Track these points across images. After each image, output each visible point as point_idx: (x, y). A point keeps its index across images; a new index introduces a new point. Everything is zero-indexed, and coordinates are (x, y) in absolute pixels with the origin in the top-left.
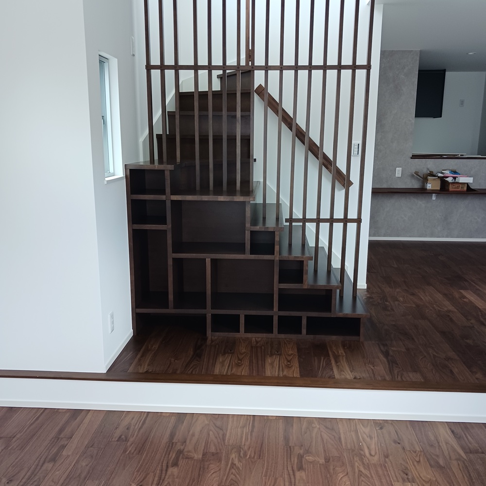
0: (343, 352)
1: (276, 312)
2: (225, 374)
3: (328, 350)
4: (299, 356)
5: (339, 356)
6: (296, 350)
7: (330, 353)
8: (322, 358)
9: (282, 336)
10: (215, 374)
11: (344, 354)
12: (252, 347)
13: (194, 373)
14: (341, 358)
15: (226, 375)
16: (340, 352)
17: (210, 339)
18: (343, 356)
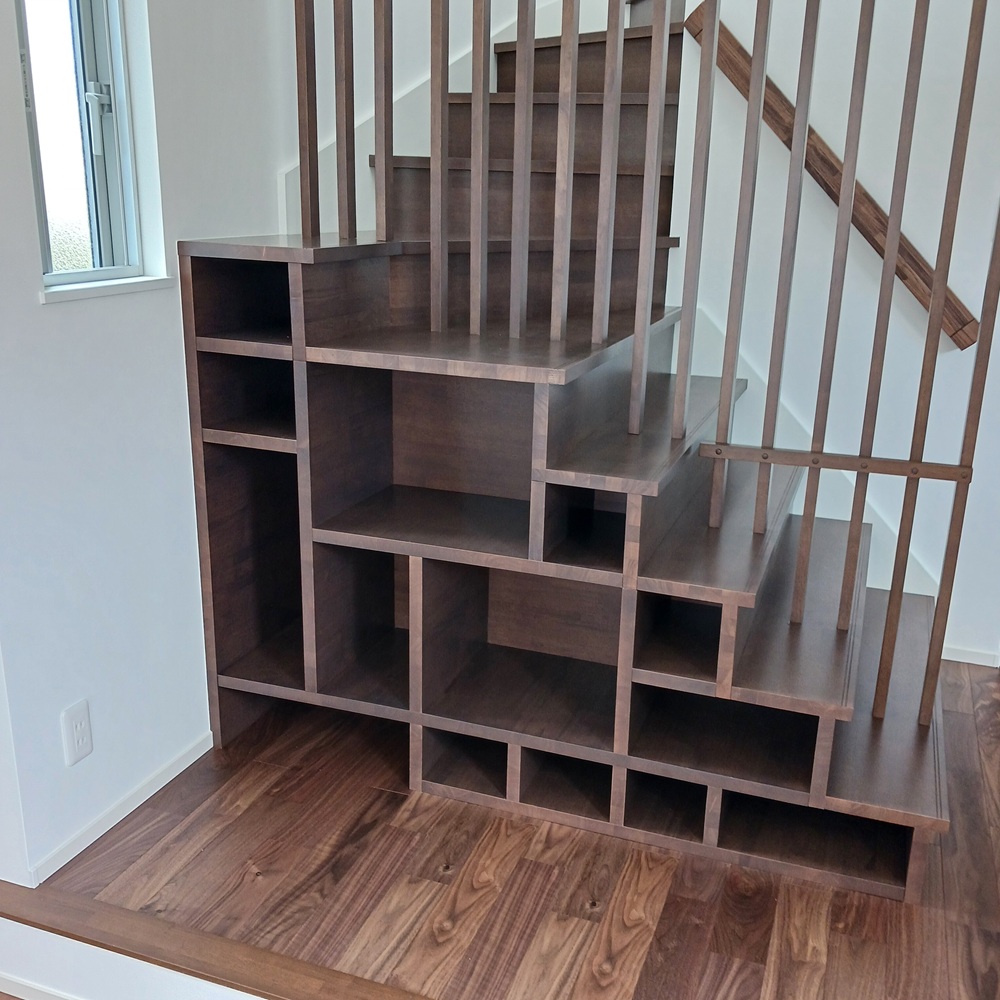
0: (823, 949)
1: (619, 756)
2: (367, 976)
3: (770, 928)
4: (659, 938)
5: (803, 963)
6: (659, 907)
7: (775, 942)
8: (737, 963)
9: (638, 835)
10: (337, 968)
11: (824, 959)
12: (521, 863)
13: (276, 948)
14: (804, 974)
15: (371, 982)
16: (811, 943)
17: (411, 807)
18: (815, 968)
